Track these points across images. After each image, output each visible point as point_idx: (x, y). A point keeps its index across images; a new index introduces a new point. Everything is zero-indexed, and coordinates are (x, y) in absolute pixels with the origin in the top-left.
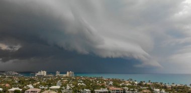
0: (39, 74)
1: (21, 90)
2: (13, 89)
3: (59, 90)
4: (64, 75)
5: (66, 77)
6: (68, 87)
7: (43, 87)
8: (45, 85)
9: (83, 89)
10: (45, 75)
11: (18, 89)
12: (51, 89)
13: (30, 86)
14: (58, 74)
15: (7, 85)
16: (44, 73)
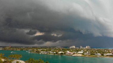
0: (71, 47)
1: (64, 53)
2: (60, 52)
3: (83, 54)
4: (85, 48)
5: (86, 49)
6: (87, 52)
7: (74, 52)
8: (75, 51)
9: (96, 53)
10: (75, 47)
11: (62, 52)
12: (78, 53)
13: (68, 51)
14: (81, 47)
15: (57, 51)
16: (74, 47)
